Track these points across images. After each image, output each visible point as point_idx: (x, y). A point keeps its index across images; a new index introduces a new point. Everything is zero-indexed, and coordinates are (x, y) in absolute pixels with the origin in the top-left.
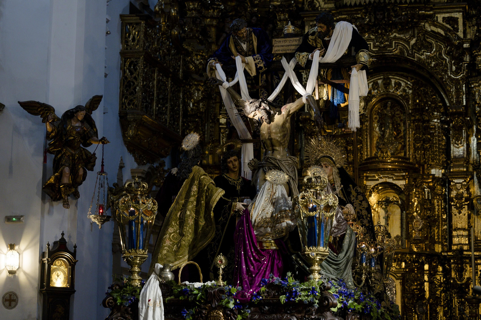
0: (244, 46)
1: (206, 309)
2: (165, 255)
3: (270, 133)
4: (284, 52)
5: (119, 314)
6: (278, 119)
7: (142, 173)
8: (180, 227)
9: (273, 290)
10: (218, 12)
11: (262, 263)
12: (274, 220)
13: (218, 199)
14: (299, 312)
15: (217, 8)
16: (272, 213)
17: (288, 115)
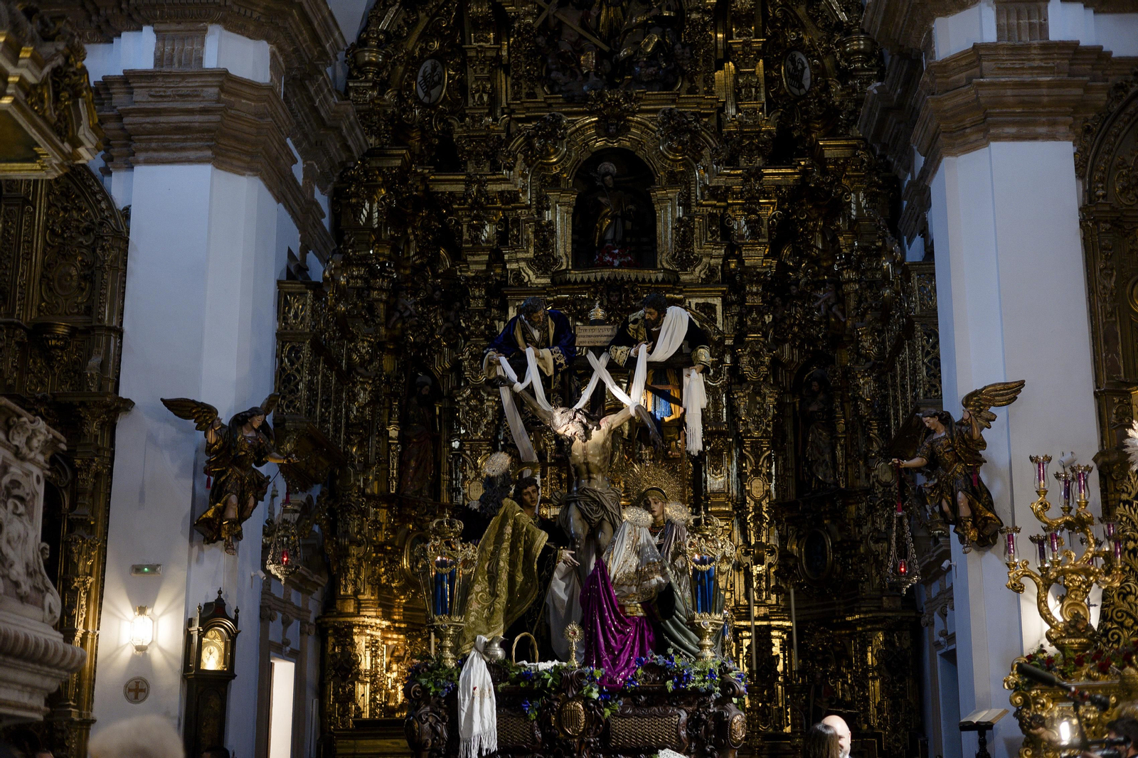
0: (536, 334)
1: (558, 700)
2: (473, 623)
3: (585, 455)
4: (591, 345)
5: (428, 709)
6: (597, 435)
7: (299, 505)
8: (490, 584)
9: (652, 673)
10: (389, 283)
11: (626, 635)
12: (641, 576)
13: (542, 545)
14: (690, 704)
15: (388, 277)
16: (637, 566)
17: (610, 431)
